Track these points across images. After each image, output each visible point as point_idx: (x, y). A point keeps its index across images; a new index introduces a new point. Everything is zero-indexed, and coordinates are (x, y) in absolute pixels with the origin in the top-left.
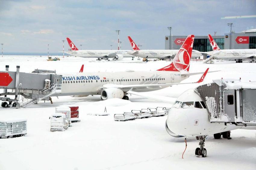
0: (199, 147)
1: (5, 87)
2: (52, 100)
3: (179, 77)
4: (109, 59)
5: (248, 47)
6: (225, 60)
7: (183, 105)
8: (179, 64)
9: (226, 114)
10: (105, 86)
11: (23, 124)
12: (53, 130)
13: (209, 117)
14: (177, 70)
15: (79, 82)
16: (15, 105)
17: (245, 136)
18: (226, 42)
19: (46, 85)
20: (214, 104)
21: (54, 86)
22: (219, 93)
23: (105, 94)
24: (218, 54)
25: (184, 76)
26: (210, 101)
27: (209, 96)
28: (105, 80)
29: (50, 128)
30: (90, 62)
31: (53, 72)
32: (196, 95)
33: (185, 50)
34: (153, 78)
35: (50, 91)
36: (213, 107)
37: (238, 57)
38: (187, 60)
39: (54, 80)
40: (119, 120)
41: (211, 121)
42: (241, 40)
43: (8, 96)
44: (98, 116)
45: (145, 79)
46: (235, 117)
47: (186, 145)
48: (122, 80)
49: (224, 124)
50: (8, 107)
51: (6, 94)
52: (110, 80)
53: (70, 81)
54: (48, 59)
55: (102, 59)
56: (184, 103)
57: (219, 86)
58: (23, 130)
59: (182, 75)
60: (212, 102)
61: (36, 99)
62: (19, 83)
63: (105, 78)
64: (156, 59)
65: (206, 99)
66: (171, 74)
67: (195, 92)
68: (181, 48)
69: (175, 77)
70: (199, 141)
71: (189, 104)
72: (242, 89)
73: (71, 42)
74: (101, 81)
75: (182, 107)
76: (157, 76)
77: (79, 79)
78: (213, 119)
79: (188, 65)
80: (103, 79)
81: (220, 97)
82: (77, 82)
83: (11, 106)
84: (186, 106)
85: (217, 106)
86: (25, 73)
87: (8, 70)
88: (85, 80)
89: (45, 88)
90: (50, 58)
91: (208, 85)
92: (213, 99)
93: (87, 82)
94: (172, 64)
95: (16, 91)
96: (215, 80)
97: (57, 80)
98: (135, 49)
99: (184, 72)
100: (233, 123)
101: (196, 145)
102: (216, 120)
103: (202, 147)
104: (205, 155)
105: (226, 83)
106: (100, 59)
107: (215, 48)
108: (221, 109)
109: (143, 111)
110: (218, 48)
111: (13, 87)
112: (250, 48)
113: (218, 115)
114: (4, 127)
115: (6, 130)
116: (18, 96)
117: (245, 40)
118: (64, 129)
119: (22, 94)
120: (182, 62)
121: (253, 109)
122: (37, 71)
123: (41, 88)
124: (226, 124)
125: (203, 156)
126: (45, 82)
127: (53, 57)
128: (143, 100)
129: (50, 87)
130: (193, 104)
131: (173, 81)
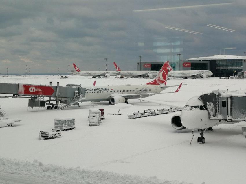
0: (200, 136)
1: (50, 96)
2: (79, 104)
3: (160, 89)
4: (101, 77)
5: (190, 69)
6: (176, 77)
7: (191, 108)
8: (160, 80)
9: (221, 114)
10: (113, 95)
11: (73, 121)
12: (91, 125)
13: (209, 116)
14: (158, 84)
15: (96, 92)
16: (56, 108)
17: (222, 128)
18: (177, 66)
19: (76, 94)
20: (213, 107)
21: (81, 95)
22: (216, 99)
23: (113, 100)
24: (173, 73)
25: (163, 88)
26: (210, 105)
27: (209, 102)
28: (112, 91)
29: (89, 123)
30: (89, 79)
31: (79, 86)
32: (200, 101)
33: (164, 71)
34: (144, 89)
35: (79, 98)
36: (212, 109)
37: (184, 76)
38: (165, 77)
39: (81, 91)
40: (131, 118)
41: (211, 118)
42: (186, 65)
43: (51, 102)
44: (115, 115)
45: (138, 90)
46: (227, 116)
47: (193, 136)
48: (123, 91)
49: (219, 120)
50: (51, 109)
51: (50, 100)
52: (116, 91)
53: (90, 92)
54: (61, 77)
55: (96, 77)
56: (192, 107)
57: (216, 95)
58: (73, 125)
59: (162, 87)
60: (211, 106)
61: (69, 104)
62: (59, 93)
63: (112, 90)
64: (132, 77)
65: (207, 104)
66: (155, 87)
67: (199, 99)
68: (161, 70)
69: (158, 88)
70: (200, 133)
71: (196, 107)
72: (232, 97)
73: (76, 66)
74: (110, 92)
75: (191, 109)
76: (146, 88)
77: (96, 90)
78: (212, 117)
79: (166, 81)
80: (111, 90)
81: (216, 103)
82: (94, 92)
83: (54, 108)
84: (194, 109)
85: (215, 108)
86: (62, 87)
87: (51, 85)
88: (100, 91)
89: (75, 97)
90: (62, 77)
91: (208, 94)
92: (212, 104)
93: (101, 92)
94: (155, 80)
95: (57, 98)
96: (213, 91)
97: (82, 91)
98: (118, 70)
99: (163, 85)
100: (226, 120)
101: (198, 135)
102: (214, 118)
103: (202, 136)
104: (204, 142)
105: (220, 93)
106: (95, 77)
107: (171, 70)
108: (218, 111)
109: (146, 112)
110: (172, 70)
111: (55, 96)
112: (192, 70)
113: (216, 114)
114: (61, 123)
115: (62, 125)
116: (58, 102)
117: (189, 65)
118: (98, 125)
119: (60, 101)
120: (162, 79)
121: (240, 110)
122: (69, 85)
123: (73, 97)
124: (220, 121)
125: (203, 143)
126: (75, 93)
127: (64, 76)
128: (137, 104)
129: (78, 96)
130: (198, 108)
131: (156, 92)
